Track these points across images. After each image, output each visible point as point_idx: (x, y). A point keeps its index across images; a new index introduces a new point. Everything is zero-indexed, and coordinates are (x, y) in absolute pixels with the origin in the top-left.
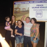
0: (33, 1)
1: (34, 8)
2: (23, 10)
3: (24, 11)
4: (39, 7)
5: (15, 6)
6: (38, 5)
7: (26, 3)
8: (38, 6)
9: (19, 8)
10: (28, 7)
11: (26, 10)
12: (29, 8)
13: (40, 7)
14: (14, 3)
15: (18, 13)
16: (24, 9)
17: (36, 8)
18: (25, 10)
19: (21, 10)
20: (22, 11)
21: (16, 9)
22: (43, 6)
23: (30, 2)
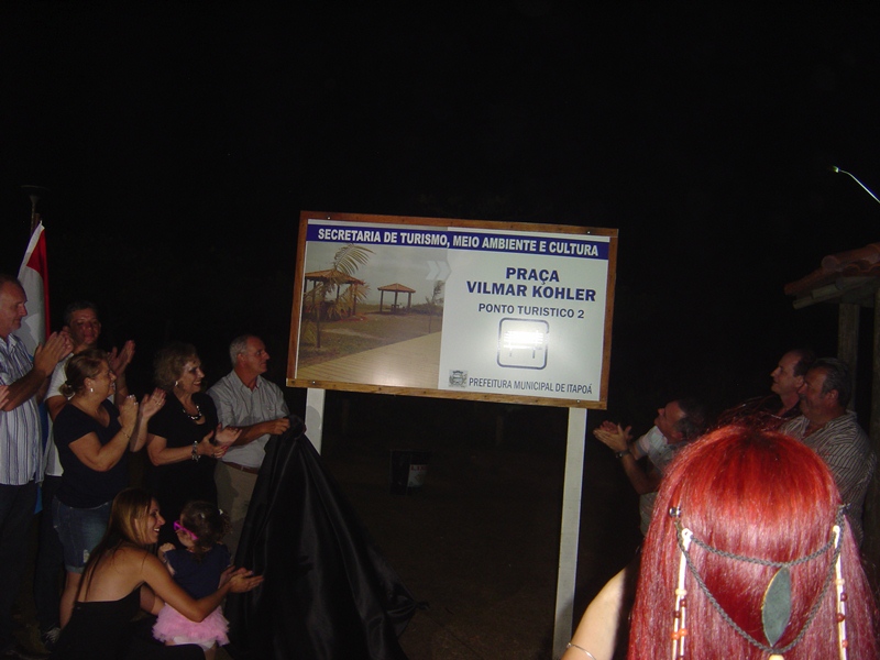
0: (482, 237)
1: (482, 288)
2: (389, 298)
3: (395, 310)
4: (522, 290)
5: (316, 257)
6: (521, 273)
7: (417, 238)
8: (514, 280)
9: (356, 275)
10: (432, 277)
11: (418, 300)
12: (438, 288)
13: (530, 284)
14: (303, 232)
15: (336, 319)
16: (397, 290)
17: (498, 288)
18: (403, 299)
19: (372, 297)
20: (381, 310)
21: (325, 280)
22: (553, 284)
23: (450, 236)
